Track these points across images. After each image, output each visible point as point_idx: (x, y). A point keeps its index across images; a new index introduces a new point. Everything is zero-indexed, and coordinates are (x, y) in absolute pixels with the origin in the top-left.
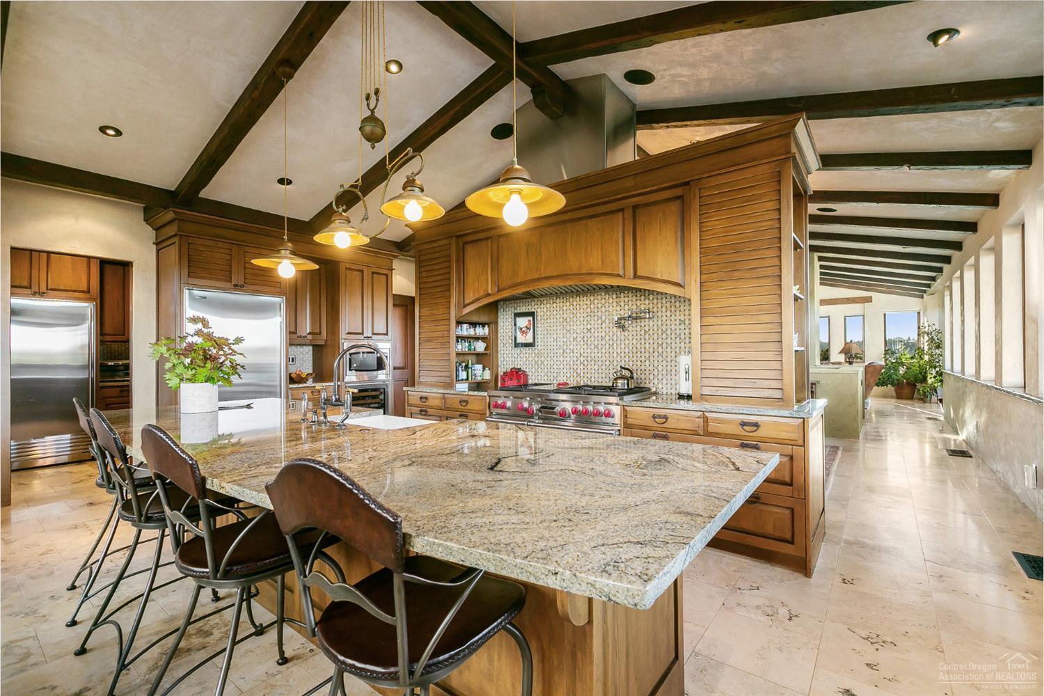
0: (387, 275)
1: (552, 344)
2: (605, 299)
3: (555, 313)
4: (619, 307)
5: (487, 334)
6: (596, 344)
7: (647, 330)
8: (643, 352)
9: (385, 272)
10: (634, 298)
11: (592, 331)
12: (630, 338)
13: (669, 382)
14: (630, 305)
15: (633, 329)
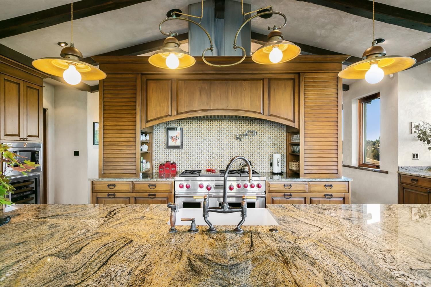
0: (38, 90)
1: (194, 147)
2: (228, 123)
3: (196, 129)
4: (236, 128)
5: (148, 140)
6: (223, 148)
7: (251, 141)
8: (249, 152)
9: (37, 88)
10: (245, 124)
11: (221, 140)
12: (243, 145)
13: (263, 167)
14: (243, 128)
15: (244, 140)
